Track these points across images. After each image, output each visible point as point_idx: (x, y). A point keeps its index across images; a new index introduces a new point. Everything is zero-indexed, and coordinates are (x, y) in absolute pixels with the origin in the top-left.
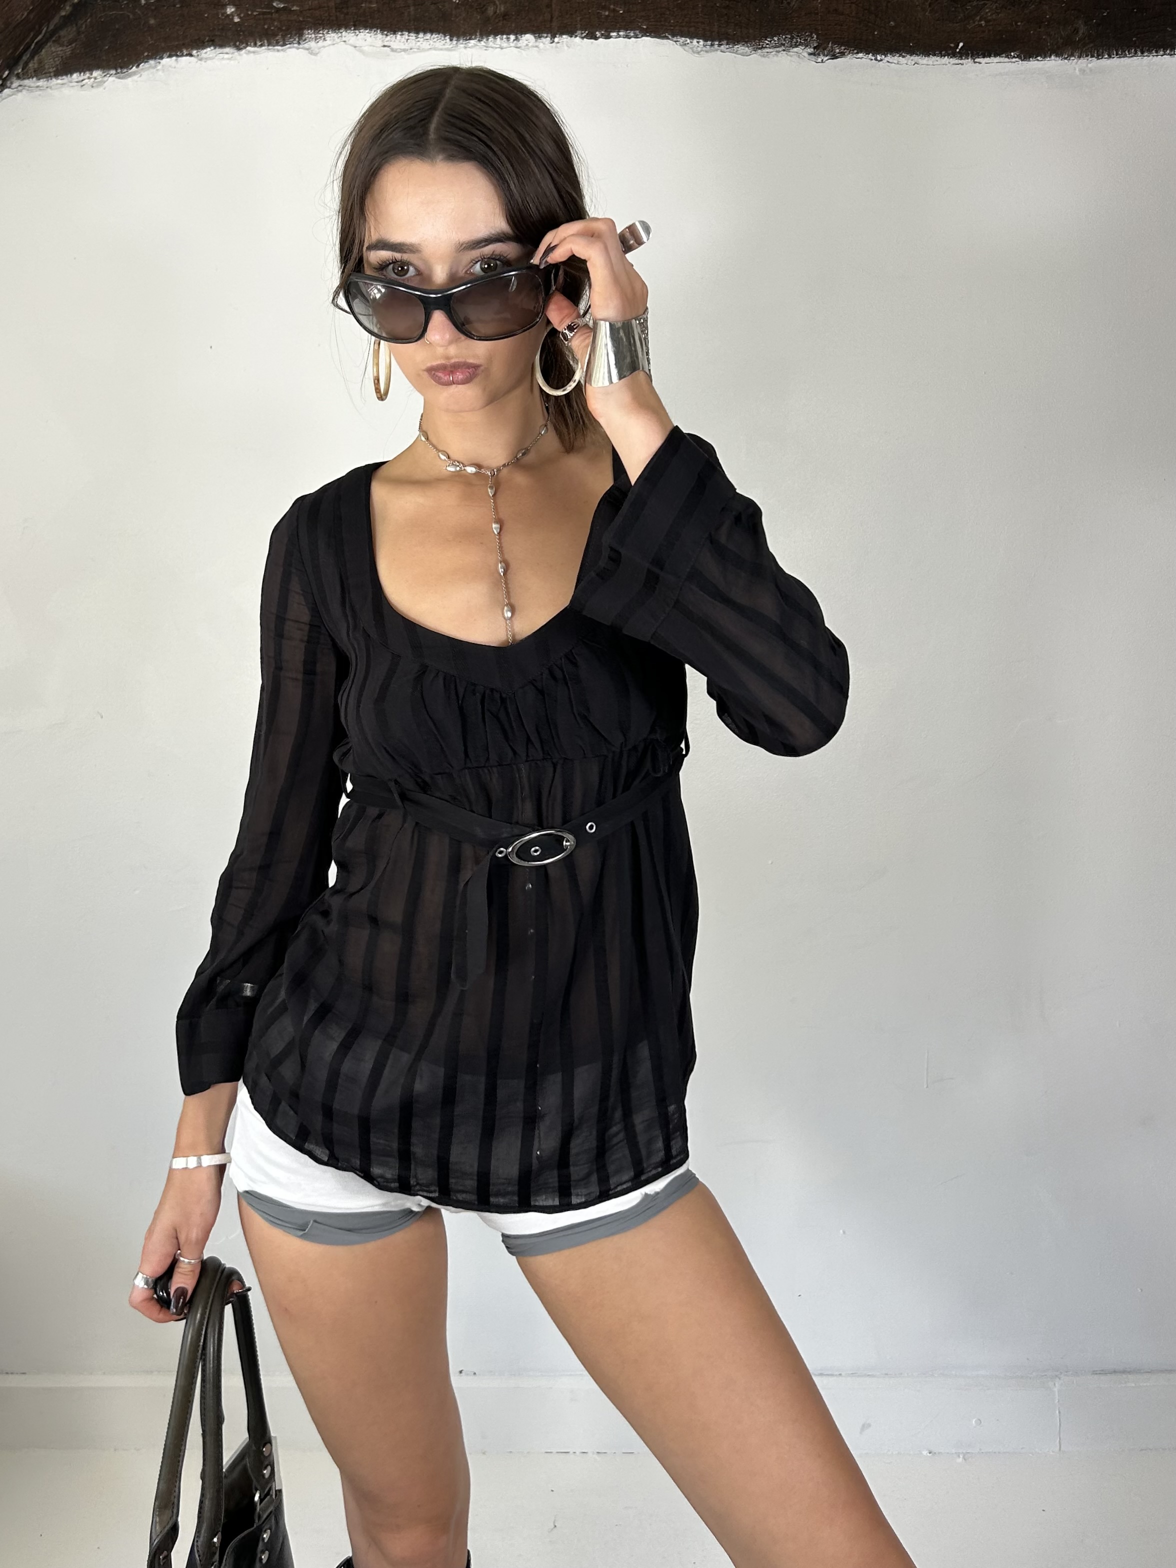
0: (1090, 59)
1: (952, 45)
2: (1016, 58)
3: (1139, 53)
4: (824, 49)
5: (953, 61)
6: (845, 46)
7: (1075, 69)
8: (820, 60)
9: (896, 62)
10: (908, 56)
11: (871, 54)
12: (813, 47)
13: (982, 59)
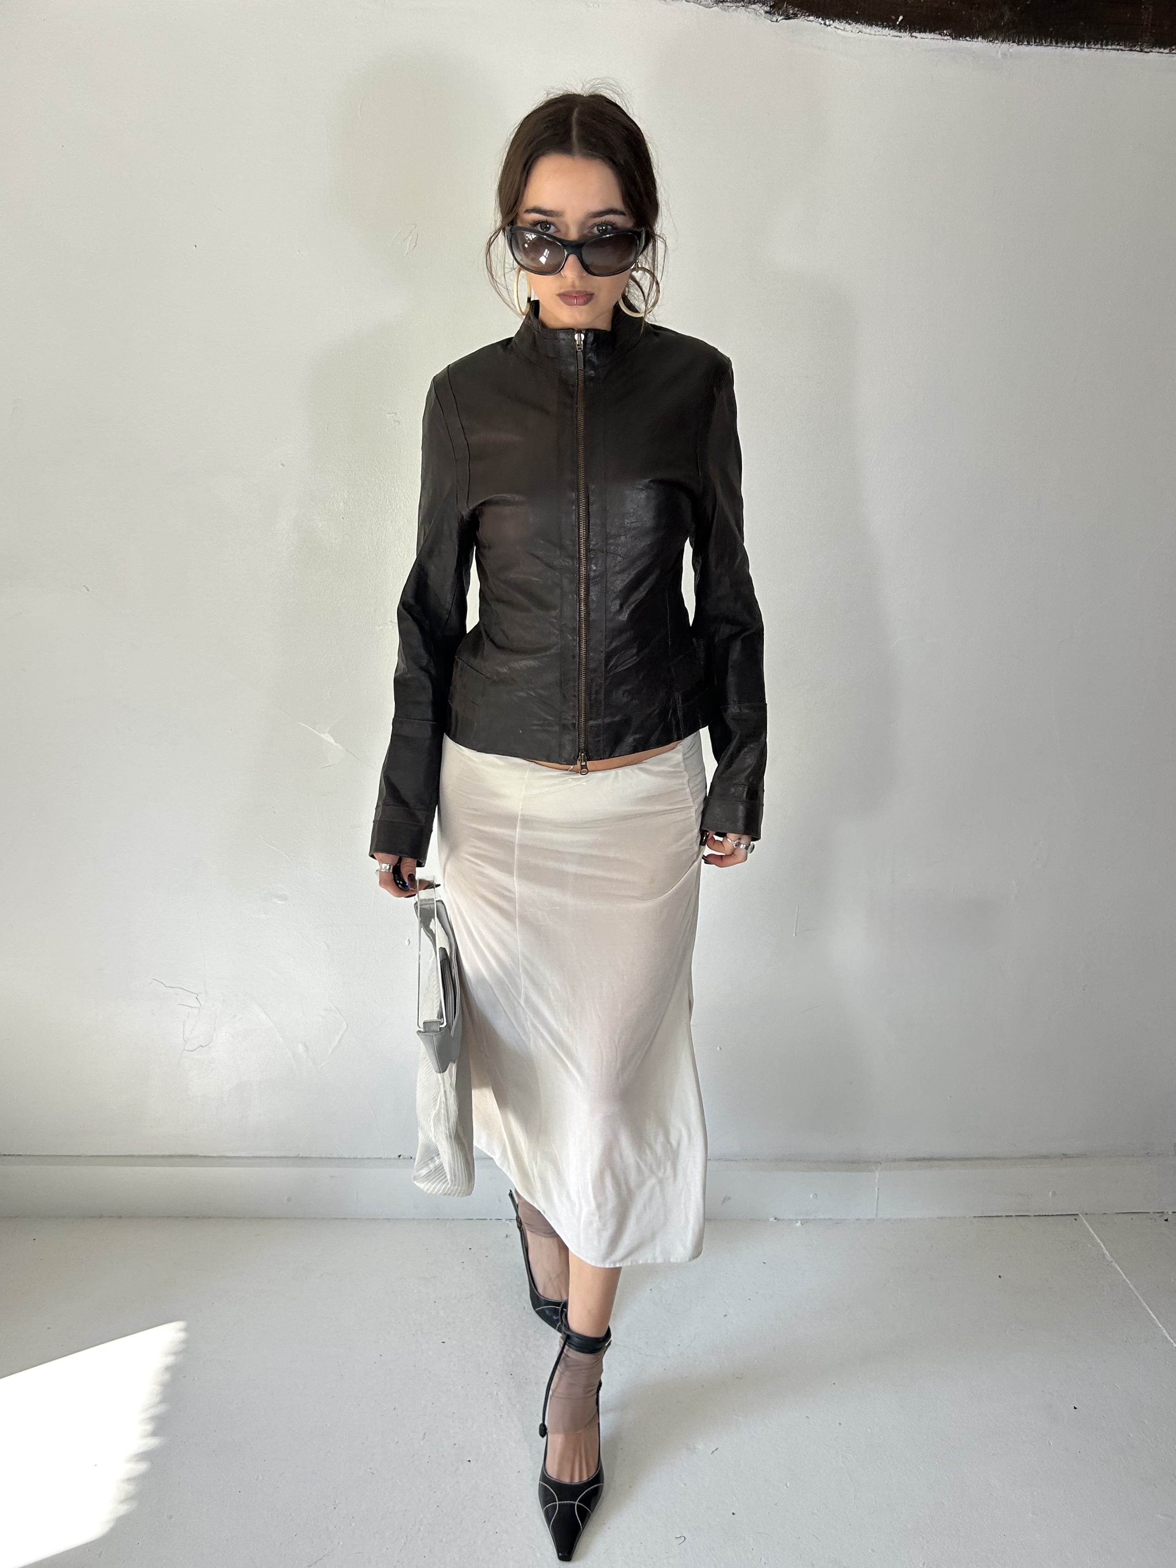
0: (1012, 44)
1: (893, 17)
2: (948, 36)
3: (1054, 43)
4: (779, 10)
5: (893, 32)
6: (798, 7)
7: (998, 53)
8: (774, 19)
9: (842, 29)
10: (854, 24)
11: (821, 18)
12: (769, 5)
13: (918, 33)
